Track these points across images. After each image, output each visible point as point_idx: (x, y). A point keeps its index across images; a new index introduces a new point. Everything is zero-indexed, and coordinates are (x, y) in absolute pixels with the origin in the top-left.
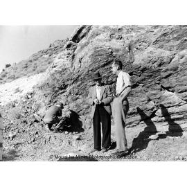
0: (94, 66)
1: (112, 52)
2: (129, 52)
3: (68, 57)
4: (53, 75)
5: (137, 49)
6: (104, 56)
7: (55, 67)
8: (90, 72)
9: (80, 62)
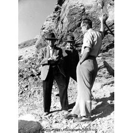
0: (72, 26)
1: (84, 10)
2: (102, 8)
3: (53, 19)
4: (43, 36)
5: (111, 4)
6: (78, 15)
7: (44, 29)
8: (70, 32)
9: (62, 23)
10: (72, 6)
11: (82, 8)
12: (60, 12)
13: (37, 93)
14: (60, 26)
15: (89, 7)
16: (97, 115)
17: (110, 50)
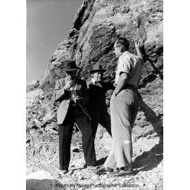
0: (95, 54)
1: (114, 29)
2: (138, 27)
3: (68, 47)
4: (53, 71)
5: (150, 22)
6: (105, 37)
7: (54, 60)
8: (92, 62)
9: (81, 51)
10: (97, 26)
11: (112, 27)
12: (77, 37)
13: (44, 149)
14: (77, 56)
15: (122, 26)
16: (139, 169)
17: (149, 84)
